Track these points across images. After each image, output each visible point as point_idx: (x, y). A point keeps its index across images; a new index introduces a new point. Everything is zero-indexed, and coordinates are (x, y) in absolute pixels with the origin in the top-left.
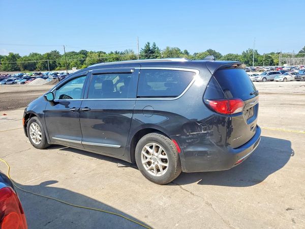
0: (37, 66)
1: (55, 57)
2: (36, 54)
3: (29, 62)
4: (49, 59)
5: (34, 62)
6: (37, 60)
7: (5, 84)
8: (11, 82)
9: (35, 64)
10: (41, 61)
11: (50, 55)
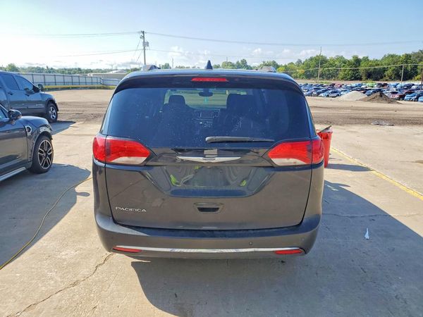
0: (386, 73)
1: (417, 60)
2: (392, 56)
3: (376, 67)
4: (406, 62)
5: (384, 68)
6: (389, 64)
7: (328, 96)
8: (335, 95)
9: (385, 70)
10: (393, 67)
11: (410, 57)
